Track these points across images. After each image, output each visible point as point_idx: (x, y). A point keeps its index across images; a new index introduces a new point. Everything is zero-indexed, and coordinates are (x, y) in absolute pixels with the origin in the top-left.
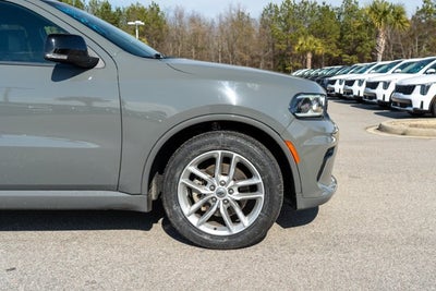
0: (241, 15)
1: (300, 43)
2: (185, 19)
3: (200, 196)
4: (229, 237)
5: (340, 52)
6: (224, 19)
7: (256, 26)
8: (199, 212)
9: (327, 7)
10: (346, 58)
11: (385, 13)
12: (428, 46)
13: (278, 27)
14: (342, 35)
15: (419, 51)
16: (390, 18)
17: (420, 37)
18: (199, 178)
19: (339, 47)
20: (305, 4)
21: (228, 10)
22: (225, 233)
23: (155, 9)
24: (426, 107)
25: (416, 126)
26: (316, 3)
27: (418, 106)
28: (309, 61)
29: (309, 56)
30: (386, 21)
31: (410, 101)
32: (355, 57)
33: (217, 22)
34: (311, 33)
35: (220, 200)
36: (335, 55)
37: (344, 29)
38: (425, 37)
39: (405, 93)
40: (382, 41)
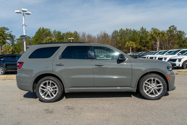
0: (105, 34)
1: (127, 44)
2: (86, 36)
3: (148, 88)
4: (155, 97)
5: (140, 46)
6: (99, 36)
7: (110, 38)
8: (148, 92)
9: (135, 31)
10: (143, 48)
11: (159, 34)
12: (172, 43)
13: (118, 38)
14: (141, 40)
15: (169, 45)
16: (161, 35)
17: (169, 40)
18: (147, 84)
19: (140, 45)
20: (128, 30)
21: (101, 33)
22: (154, 96)
23: (76, 33)
24: (181, 66)
25: (179, 72)
26: (131, 29)
27: (178, 66)
28: (131, 50)
29: (131, 48)
30: (159, 36)
31: (175, 64)
32: (146, 48)
33: (96, 37)
34: (130, 40)
35: (153, 89)
36: (139, 47)
37: (141, 38)
38: (170, 40)
39: (173, 61)
40: (158, 43)
